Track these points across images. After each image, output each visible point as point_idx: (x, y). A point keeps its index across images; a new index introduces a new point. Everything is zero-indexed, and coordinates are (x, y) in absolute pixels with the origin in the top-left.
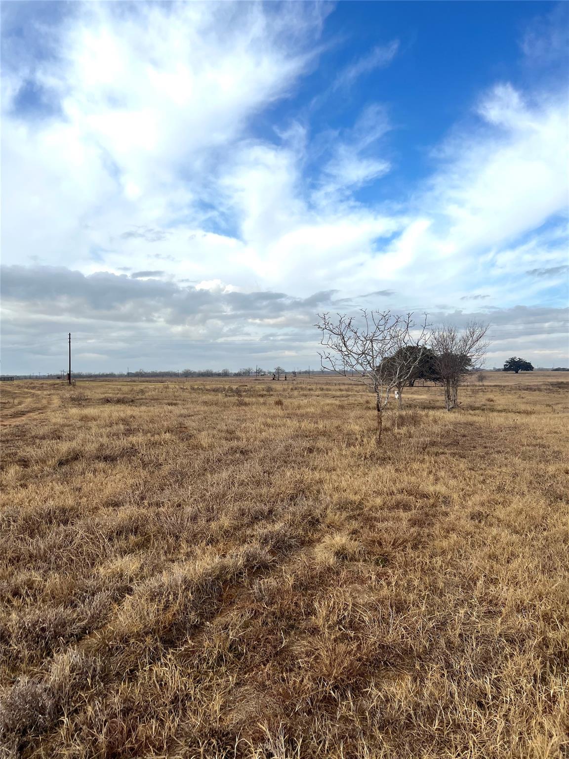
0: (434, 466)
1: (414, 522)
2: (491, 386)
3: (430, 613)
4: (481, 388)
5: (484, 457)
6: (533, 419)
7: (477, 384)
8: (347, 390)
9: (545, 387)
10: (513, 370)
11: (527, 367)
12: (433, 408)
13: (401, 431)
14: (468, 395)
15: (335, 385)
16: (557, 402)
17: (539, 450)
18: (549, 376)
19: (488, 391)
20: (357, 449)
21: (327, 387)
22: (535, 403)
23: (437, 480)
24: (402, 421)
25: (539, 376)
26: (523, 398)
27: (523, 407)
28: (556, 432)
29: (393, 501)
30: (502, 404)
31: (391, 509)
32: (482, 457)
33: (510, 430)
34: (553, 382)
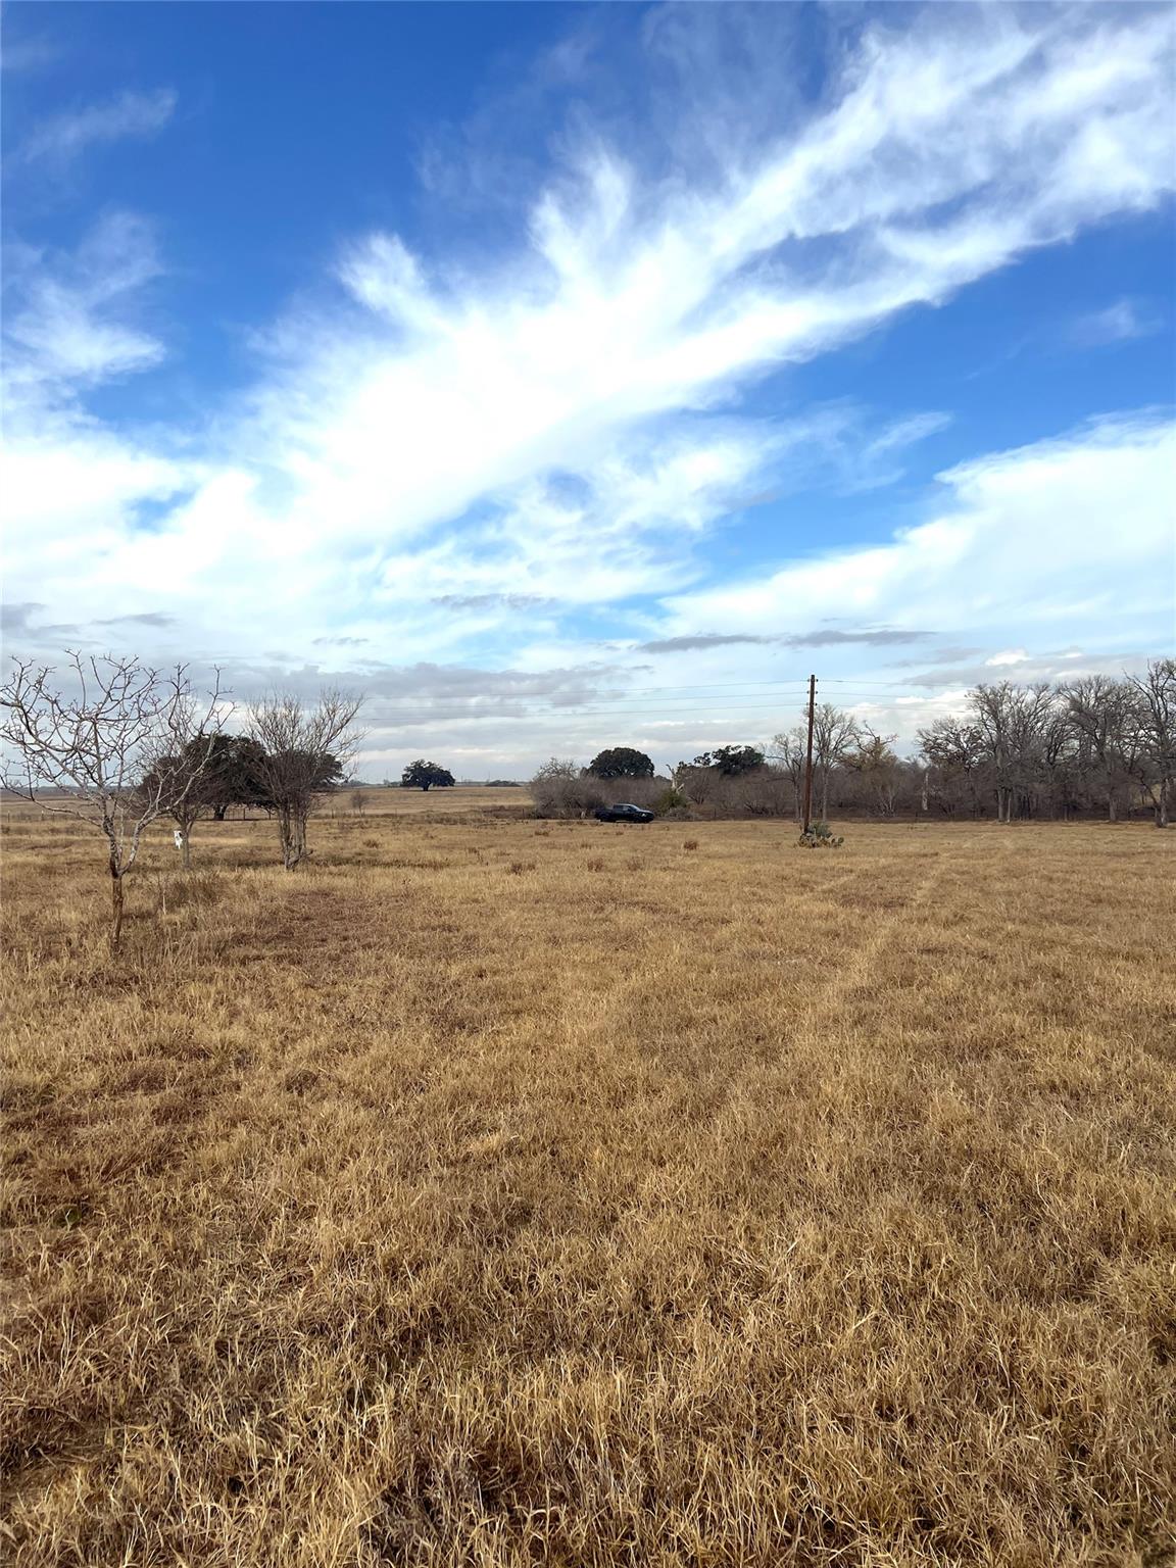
0: (234, 988)
1: (163, 1115)
2: (377, 816)
3: (162, 1309)
4: (358, 820)
5: (339, 958)
6: (443, 876)
7: (351, 811)
8: (69, 831)
9: (473, 817)
10: (419, 786)
11: (443, 778)
12: (256, 865)
13: (176, 918)
14: (332, 836)
15: (43, 820)
16: (489, 843)
17: (438, 937)
18: (479, 796)
19: (371, 827)
20: (63, 965)
21: (23, 824)
22: (452, 847)
23: (234, 1014)
24: (180, 895)
25: (462, 796)
26: (432, 837)
27: (430, 855)
28: (476, 901)
29: (126, 1075)
30: (391, 852)
31: (118, 1091)
32: (335, 959)
33: (397, 901)
34: (488, 807)
